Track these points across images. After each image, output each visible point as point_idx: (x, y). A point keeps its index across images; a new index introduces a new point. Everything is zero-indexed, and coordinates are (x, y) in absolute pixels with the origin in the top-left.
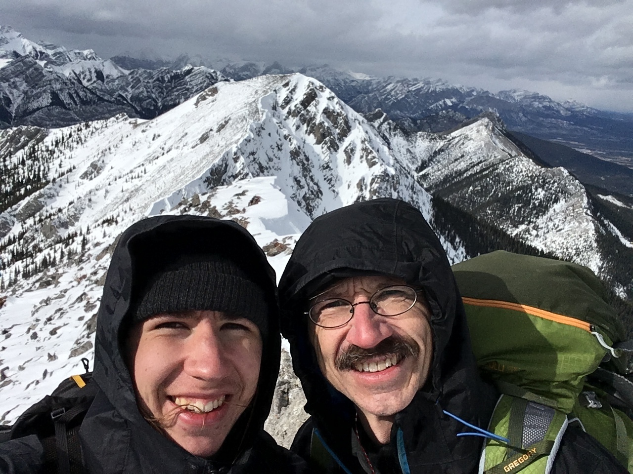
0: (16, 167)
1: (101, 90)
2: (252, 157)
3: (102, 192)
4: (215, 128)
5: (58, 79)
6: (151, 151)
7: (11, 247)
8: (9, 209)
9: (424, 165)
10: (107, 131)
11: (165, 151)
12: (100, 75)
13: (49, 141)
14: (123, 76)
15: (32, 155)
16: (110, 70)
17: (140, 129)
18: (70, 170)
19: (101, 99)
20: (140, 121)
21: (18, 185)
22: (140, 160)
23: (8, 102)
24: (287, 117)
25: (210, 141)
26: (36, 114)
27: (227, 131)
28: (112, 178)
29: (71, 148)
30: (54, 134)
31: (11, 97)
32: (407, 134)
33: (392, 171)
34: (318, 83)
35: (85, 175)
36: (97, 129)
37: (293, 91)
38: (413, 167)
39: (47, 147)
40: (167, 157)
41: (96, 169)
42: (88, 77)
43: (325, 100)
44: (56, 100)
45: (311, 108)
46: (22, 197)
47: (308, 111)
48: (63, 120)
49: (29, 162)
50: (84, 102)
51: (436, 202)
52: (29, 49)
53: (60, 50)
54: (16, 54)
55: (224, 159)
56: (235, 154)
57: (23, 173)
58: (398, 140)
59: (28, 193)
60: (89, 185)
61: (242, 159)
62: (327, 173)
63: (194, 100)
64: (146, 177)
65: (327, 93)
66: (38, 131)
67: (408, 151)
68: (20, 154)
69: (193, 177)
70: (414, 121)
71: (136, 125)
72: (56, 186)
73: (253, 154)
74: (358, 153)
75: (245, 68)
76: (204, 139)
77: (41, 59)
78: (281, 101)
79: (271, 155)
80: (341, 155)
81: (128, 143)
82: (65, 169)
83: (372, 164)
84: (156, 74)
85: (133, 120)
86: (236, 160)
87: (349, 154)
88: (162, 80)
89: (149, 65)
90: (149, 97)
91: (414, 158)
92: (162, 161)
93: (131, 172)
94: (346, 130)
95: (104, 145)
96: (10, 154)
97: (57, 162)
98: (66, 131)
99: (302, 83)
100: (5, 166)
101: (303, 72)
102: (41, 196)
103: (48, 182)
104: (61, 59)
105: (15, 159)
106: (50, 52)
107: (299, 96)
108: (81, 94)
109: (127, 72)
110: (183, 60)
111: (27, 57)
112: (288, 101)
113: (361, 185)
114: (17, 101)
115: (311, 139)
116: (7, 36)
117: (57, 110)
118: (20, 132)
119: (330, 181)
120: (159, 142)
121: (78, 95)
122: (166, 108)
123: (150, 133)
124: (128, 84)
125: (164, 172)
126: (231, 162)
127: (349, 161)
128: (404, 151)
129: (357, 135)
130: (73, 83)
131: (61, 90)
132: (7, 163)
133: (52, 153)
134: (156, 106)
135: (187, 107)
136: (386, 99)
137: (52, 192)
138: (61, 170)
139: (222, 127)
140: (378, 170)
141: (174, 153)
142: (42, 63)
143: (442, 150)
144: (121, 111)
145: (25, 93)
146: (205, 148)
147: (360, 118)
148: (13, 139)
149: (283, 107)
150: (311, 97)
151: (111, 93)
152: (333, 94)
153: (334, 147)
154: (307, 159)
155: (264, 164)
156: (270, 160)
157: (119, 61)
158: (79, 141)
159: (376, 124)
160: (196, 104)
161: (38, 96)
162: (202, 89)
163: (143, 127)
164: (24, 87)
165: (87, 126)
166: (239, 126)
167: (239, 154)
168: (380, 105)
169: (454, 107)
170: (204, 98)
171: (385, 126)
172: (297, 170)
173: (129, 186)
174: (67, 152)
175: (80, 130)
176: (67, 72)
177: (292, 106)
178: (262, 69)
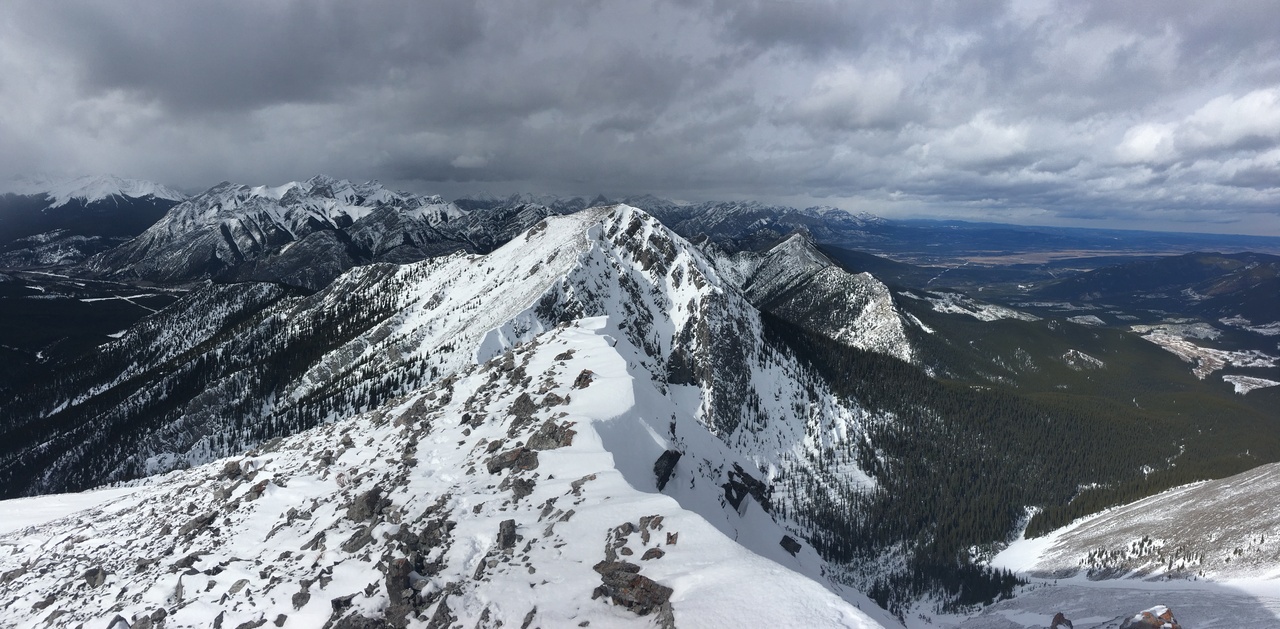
0: (372, 298)
1: (444, 230)
2: (581, 286)
3: (441, 321)
4: (545, 260)
5: (410, 221)
6: (485, 284)
7: (363, 366)
8: (364, 334)
9: (749, 282)
10: (448, 266)
11: (498, 283)
12: (444, 216)
13: (399, 275)
14: (463, 217)
15: (385, 288)
16: (454, 213)
17: (476, 263)
18: (415, 301)
19: (444, 237)
20: (477, 256)
21: (373, 313)
22: (476, 293)
23: (371, 242)
24: (614, 246)
25: (540, 273)
26: (390, 252)
27: (557, 263)
28: (451, 308)
29: (417, 281)
30: (404, 269)
31: (373, 238)
32: (731, 254)
33: (720, 291)
34: (641, 212)
35: (428, 306)
36: (439, 264)
37: (619, 220)
38: (739, 285)
39: (397, 280)
40: (500, 289)
41: (437, 300)
42: (435, 219)
43: (649, 227)
44: (407, 240)
45: (637, 236)
46: (375, 324)
47: (634, 240)
48: (412, 256)
49: (382, 293)
50: (430, 241)
51: (765, 317)
52: (388, 197)
53: (413, 197)
54: (379, 203)
55: (555, 289)
56: (565, 283)
57: (377, 303)
58: (722, 261)
59: (380, 320)
60: (431, 314)
61: (572, 289)
62: (657, 297)
63: (525, 235)
64: (480, 308)
65: (652, 220)
66: (391, 267)
67: (733, 270)
68: (376, 286)
69: (524, 307)
70: (735, 241)
71: (473, 260)
72: (403, 314)
73: (582, 283)
74: (686, 276)
75: (572, 203)
76: (534, 270)
77: (397, 206)
78: (607, 231)
79: (600, 283)
80: (669, 279)
81: (465, 276)
82: (411, 300)
83: (700, 286)
84: (491, 213)
85: (471, 256)
86: (566, 289)
87: (677, 277)
88: (496, 218)
89: (485, 205)
90: (486, 234)
91: (738, 276)
92: (496, 292)
93: (468, 303)
94: (672, 255)
95: (445, 279)
96: (369, 286)
97: (405, 293)
98: (414, 266)
99: (627, 213)
100: (364, 296)
101: (627, 202)
102: (390, 323)
103: (396, 311)
104: (413, 204)
105: (372, 291)
106: (405, 199)
107: (625, 225)
108: (428, 233)
109: (467, 213)
110: (515, 198)
111: (386, 204)
112: (614, 231)
113: (691, 306)
114: (377, 242)
115: (639, 266)
116: (374, 188)
117: (407, 248)
118: (377, 268)
119: (660, 304)
120: (493, 275)
121: (425, 235)
122: (500, 243)
123: (485, 267)
124: (468, 224)
125: (497, 303)
126: (561, 291)
127: (677, 284)
128: (728, 270)
129: (683, 259)
130: (422, 225)
131: (412, 231)
132: (366, 294)
133: (401, 285)
134: (491, 242)
135: (519, 241)
136: (708, 223)
137: (399, 319)
138: (407, 301)
139: (551, 259)
140: (706, 290)
141: (506, 285)
142: (398, 209)
143: (763, 267)
144: (460, 248)
145: (384, 234)
146: (535, 279)
147: (686, 242)
148: (372, 274)
149: (610, 237)
150: (636, 226)
151: (453, 231)
152: (658, 221)
153: (662, 272)
154: (636, 285)
155: (594, 292)
156: (599, 288)
157: (461, 204)
158: (424, 275)
159: (701, 247)
160: (527, 239)
161: (393, 237)
162: (532, 224)
163: (479, 262)
164: (383, 230)
165: (431, 262)
166: (568, 257)
167: (569, 283)
168: (702, 228)
169: (769, 225)
170: (534, 233)
171: (709, 248)
172: (627, 296)
173: (466, 316)
174: (414, 285)
175: (425, 265)
176: (417, 215)
177: (618, 235)
178: (588, 202)
